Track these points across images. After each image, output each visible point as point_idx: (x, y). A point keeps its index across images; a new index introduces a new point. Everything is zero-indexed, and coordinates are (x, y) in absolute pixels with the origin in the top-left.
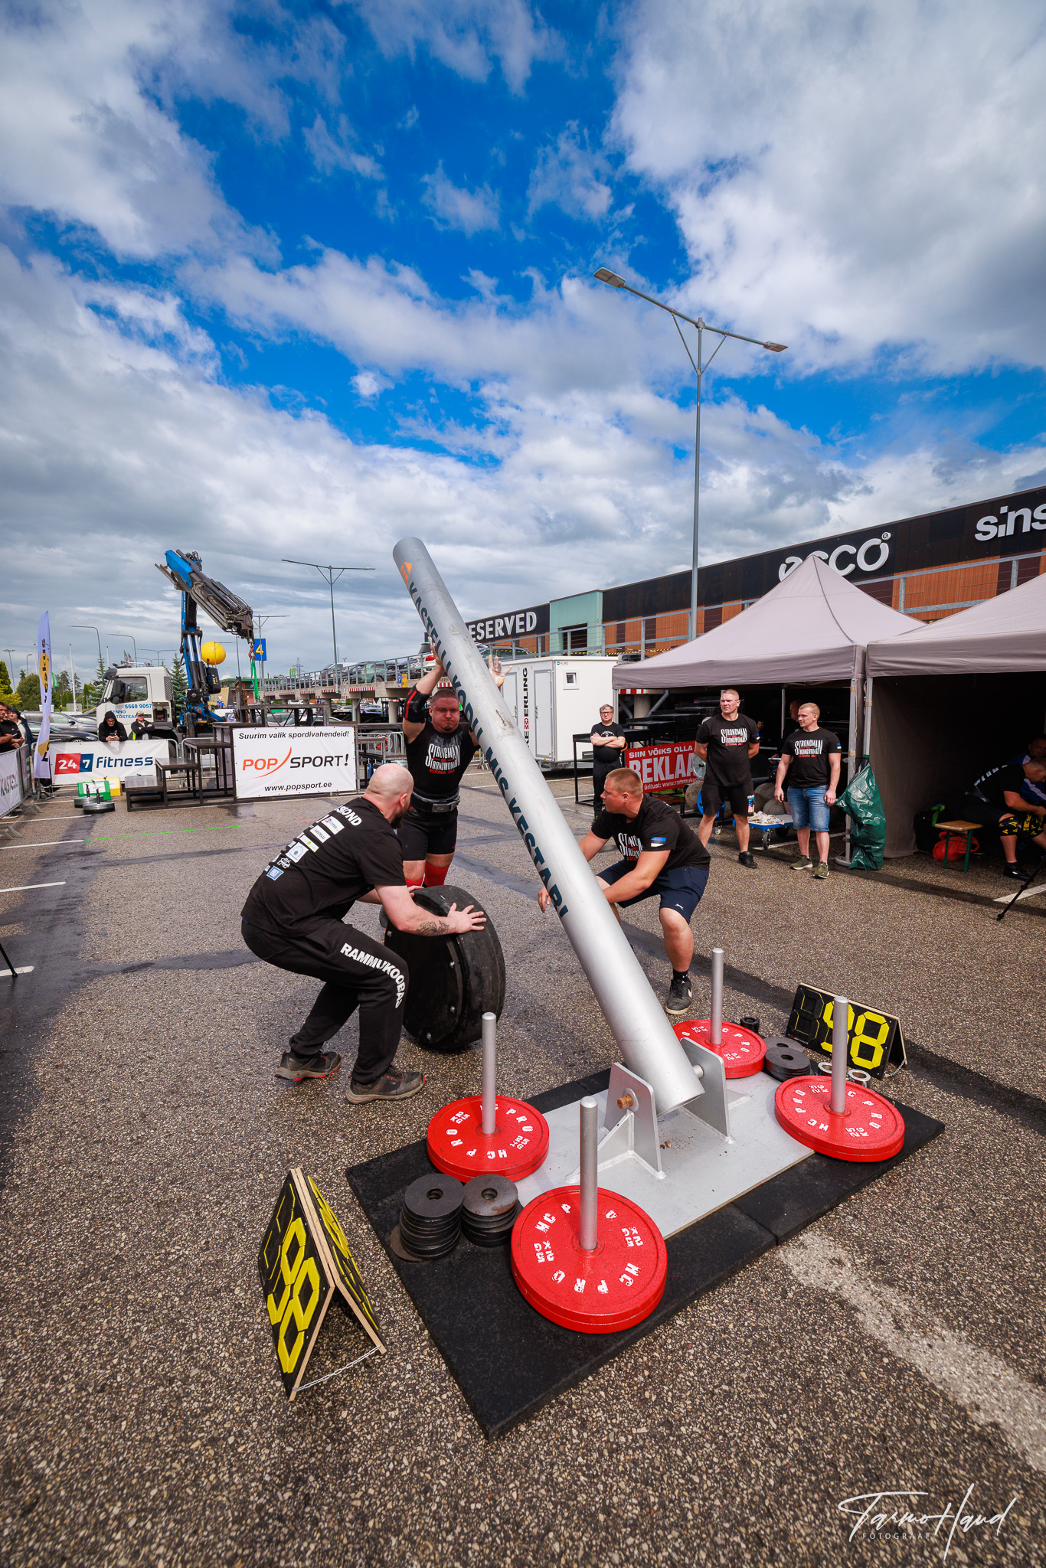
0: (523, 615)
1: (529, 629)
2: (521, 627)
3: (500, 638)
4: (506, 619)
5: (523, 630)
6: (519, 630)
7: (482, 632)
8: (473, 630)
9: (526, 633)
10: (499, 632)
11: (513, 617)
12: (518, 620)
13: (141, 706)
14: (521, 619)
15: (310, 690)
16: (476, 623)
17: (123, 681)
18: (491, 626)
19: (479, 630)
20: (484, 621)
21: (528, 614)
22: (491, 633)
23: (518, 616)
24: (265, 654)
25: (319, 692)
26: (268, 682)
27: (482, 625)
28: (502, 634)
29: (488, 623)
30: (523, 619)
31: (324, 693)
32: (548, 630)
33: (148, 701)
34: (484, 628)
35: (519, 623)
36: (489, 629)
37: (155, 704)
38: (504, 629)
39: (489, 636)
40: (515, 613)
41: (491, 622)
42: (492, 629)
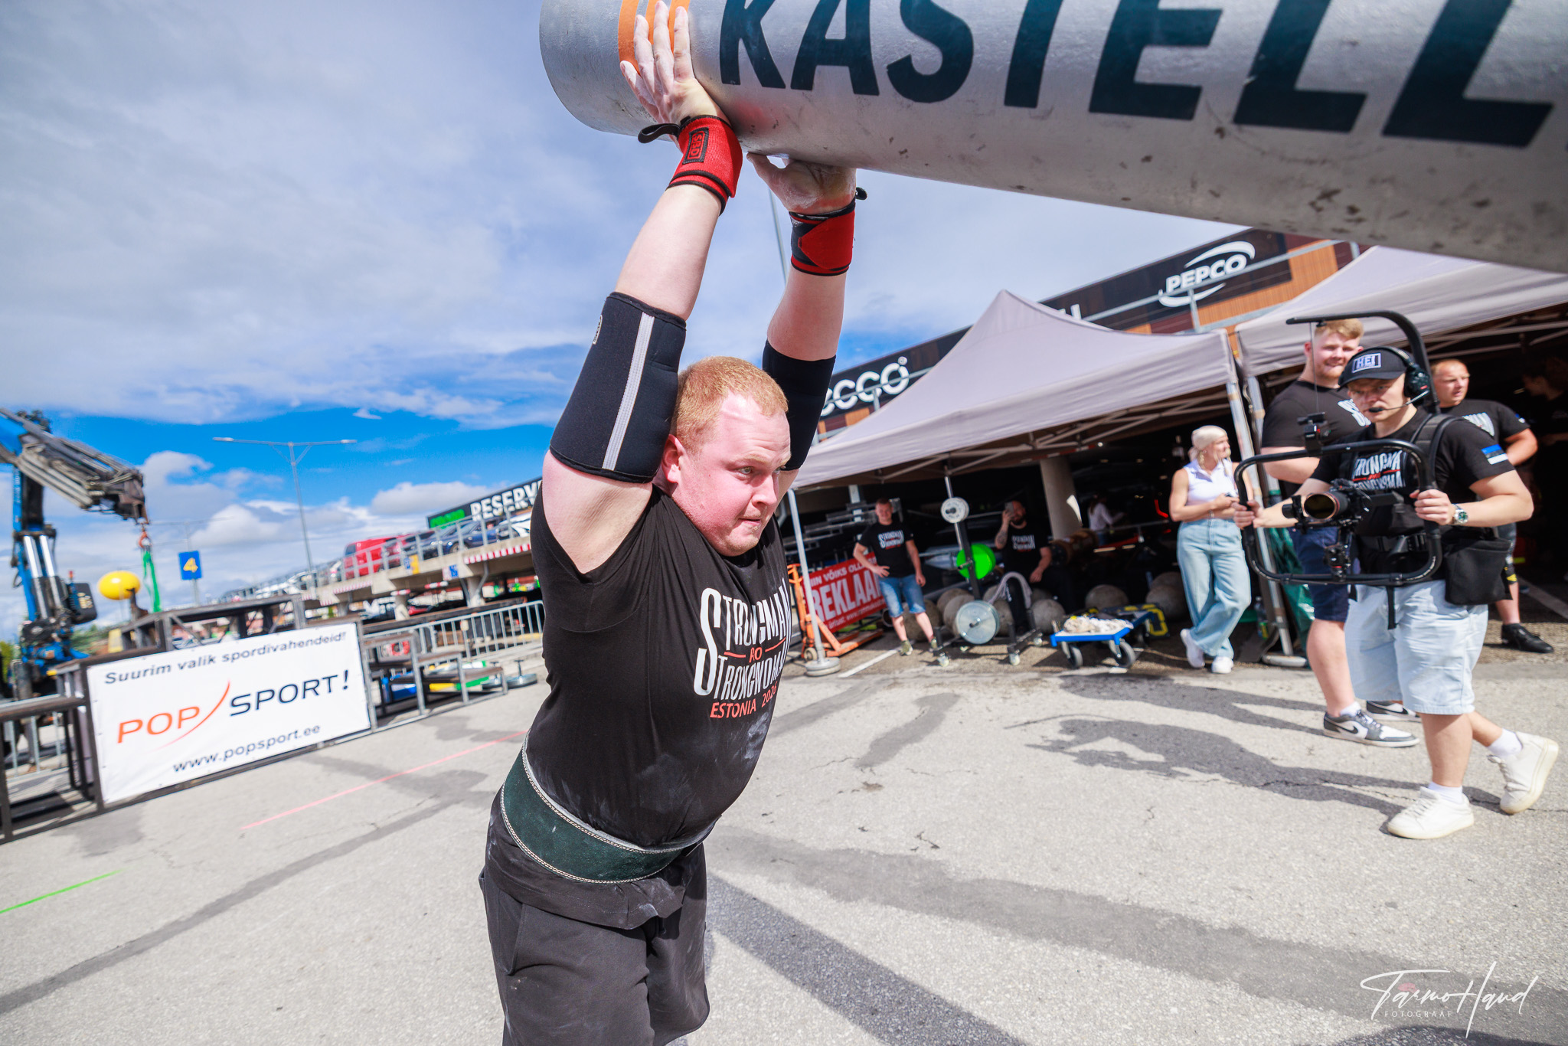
4: (527, 488)
7: (499, 505)
8: (489, 505)
16: (491, 497)
18: (509, 498)
19: (495, 504)
20: (500, 493)
22: (510, 505)
24: (199, 570)
27: (498, 498)
29: (505, 495)
34: (501, 502)
36: (507, 502)
38: (526, 498)
41: (509, 494)
42: (510, 501)
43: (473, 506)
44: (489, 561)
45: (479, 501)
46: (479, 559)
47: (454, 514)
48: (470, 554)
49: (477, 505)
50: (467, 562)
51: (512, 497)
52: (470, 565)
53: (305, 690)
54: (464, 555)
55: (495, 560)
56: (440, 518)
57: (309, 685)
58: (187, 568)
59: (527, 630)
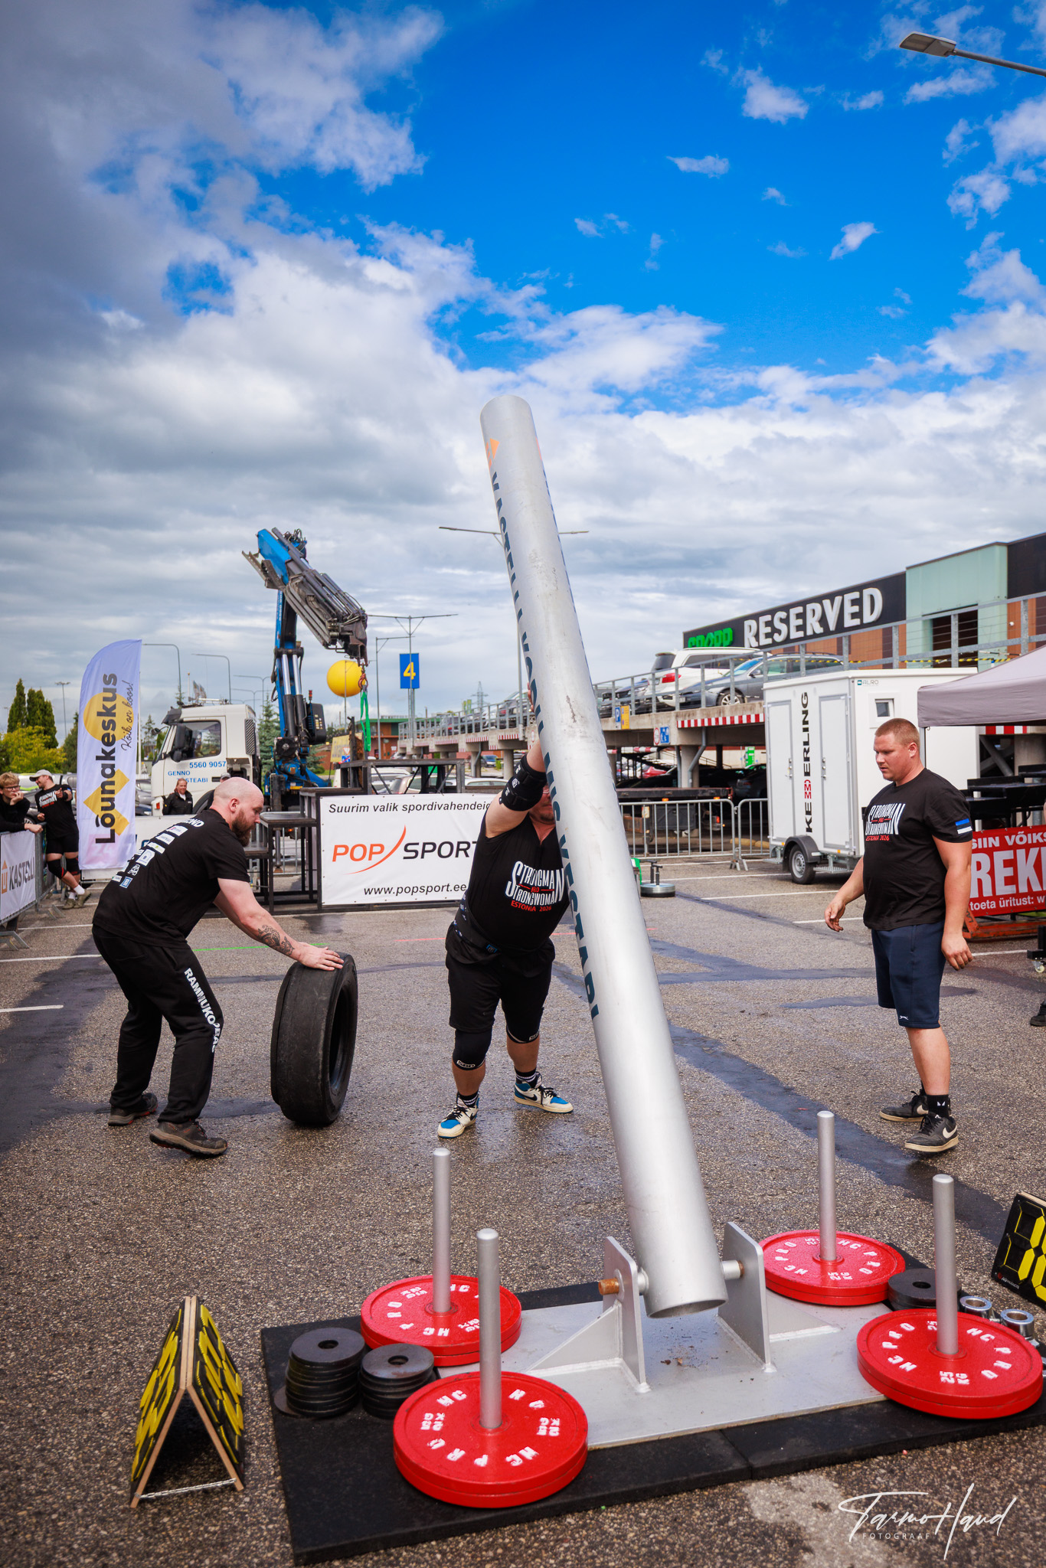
0: (856, 595)
1: (868, 618)
2: (854, 616)
3: (815, 635)
4: (827, 603)
5: (857, 622)
6: (849, 622)
7: (783, 627)
8: (769, 624)
9: (862, 626)
10: (814, 626)
11: (838, 599)
12: (847, 604)
13: (212, 764)
14: (854, 602)
15: (480, 737)
16: (772, 612)
17: (190, 727)
18: (798, 616)
19: (778, 624)
20: (786, 608)
21: (867, 592)
22: (799, 628)
23: (849, 597)
24: (417, 678)
25: (494, 738)
26: (420, 723)
27: (782, 615)
28: (819, 630)
29: (794, 611)
30: (857, 602)
31: (502, 741)
32: (904, 618)
33: (221, 758)
34: (786, 621)
35: (850, 609)
36: (795, 622)
37: (230, 761)
38: (823, 621)
39: (794, 635)
40: (842, 593)
41: (800, 609)
42: (800, 622)
43: (747, 623)
44: (705, 728)
45: (755, 617)
46: (693, 725)
47: (719, 633)
48: (686, 716)
49: (753, 623)
50: (680, 725)
51: (802, 616)
52: (682, 729)
53: (458, 849)
54: (677, 716)
55: (712, 727)
56: (701, 637)
57: (463, 846)
58: (406, 674)
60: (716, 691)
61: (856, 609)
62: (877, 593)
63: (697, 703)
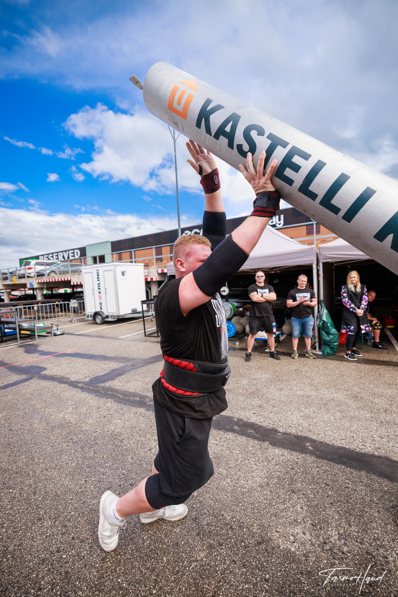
0: (72, 251)
1: (76, 257)
4: (64, 253)
5: (73, 258)
6: (71, 258)
7: (52, 258)
8: (47, 257)
9: (75, 259)
10: (61, 259)
11: (67, 252)
16: (48, 254)
19: (50, 258)
20: (52, 254)
21: (75, 251)
23: (70, 252)
27: (51, 255)
28: (63, 259)
30: (73, 253)
32: (86, 257)
34: (53, 257)
35: (71, 255)
38: (63, 257)
39: (55, 260)
40: (69, 250)
41: (56, 254)
43: (40, 257)
44: (47, 282)
45: (43, 255)
46: (43, 281)
48: (39, 279)
49: (42, 257)
50: (38, 282)
51: (57, 256)
54: (36, 279)
55: (50, 282)
59: (62, 311)
60: (49, 272)
61: (73, 255)
62: (79, 251)
63: (43, 275)
